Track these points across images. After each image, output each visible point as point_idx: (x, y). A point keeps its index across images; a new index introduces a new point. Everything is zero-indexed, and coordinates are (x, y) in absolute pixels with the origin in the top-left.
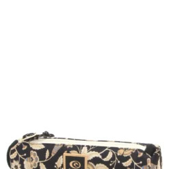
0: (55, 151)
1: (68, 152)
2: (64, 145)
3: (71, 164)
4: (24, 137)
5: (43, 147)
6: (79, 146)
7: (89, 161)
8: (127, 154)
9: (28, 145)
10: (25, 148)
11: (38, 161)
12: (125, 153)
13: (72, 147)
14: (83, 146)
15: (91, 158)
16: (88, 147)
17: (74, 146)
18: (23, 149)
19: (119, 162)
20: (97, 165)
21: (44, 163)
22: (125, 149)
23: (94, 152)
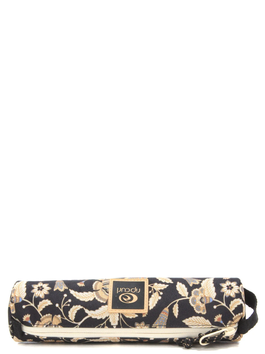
8: (46, 318)
10: (218, 318)
11: (190, 299)
12: (50, 319)
13: (137, 324)
14: (118, 326)
16: (109, 325)
18: (220, 316)
19: (57, 305)
20: (91, 299)
22: (50, 325)
23: (99, 318)
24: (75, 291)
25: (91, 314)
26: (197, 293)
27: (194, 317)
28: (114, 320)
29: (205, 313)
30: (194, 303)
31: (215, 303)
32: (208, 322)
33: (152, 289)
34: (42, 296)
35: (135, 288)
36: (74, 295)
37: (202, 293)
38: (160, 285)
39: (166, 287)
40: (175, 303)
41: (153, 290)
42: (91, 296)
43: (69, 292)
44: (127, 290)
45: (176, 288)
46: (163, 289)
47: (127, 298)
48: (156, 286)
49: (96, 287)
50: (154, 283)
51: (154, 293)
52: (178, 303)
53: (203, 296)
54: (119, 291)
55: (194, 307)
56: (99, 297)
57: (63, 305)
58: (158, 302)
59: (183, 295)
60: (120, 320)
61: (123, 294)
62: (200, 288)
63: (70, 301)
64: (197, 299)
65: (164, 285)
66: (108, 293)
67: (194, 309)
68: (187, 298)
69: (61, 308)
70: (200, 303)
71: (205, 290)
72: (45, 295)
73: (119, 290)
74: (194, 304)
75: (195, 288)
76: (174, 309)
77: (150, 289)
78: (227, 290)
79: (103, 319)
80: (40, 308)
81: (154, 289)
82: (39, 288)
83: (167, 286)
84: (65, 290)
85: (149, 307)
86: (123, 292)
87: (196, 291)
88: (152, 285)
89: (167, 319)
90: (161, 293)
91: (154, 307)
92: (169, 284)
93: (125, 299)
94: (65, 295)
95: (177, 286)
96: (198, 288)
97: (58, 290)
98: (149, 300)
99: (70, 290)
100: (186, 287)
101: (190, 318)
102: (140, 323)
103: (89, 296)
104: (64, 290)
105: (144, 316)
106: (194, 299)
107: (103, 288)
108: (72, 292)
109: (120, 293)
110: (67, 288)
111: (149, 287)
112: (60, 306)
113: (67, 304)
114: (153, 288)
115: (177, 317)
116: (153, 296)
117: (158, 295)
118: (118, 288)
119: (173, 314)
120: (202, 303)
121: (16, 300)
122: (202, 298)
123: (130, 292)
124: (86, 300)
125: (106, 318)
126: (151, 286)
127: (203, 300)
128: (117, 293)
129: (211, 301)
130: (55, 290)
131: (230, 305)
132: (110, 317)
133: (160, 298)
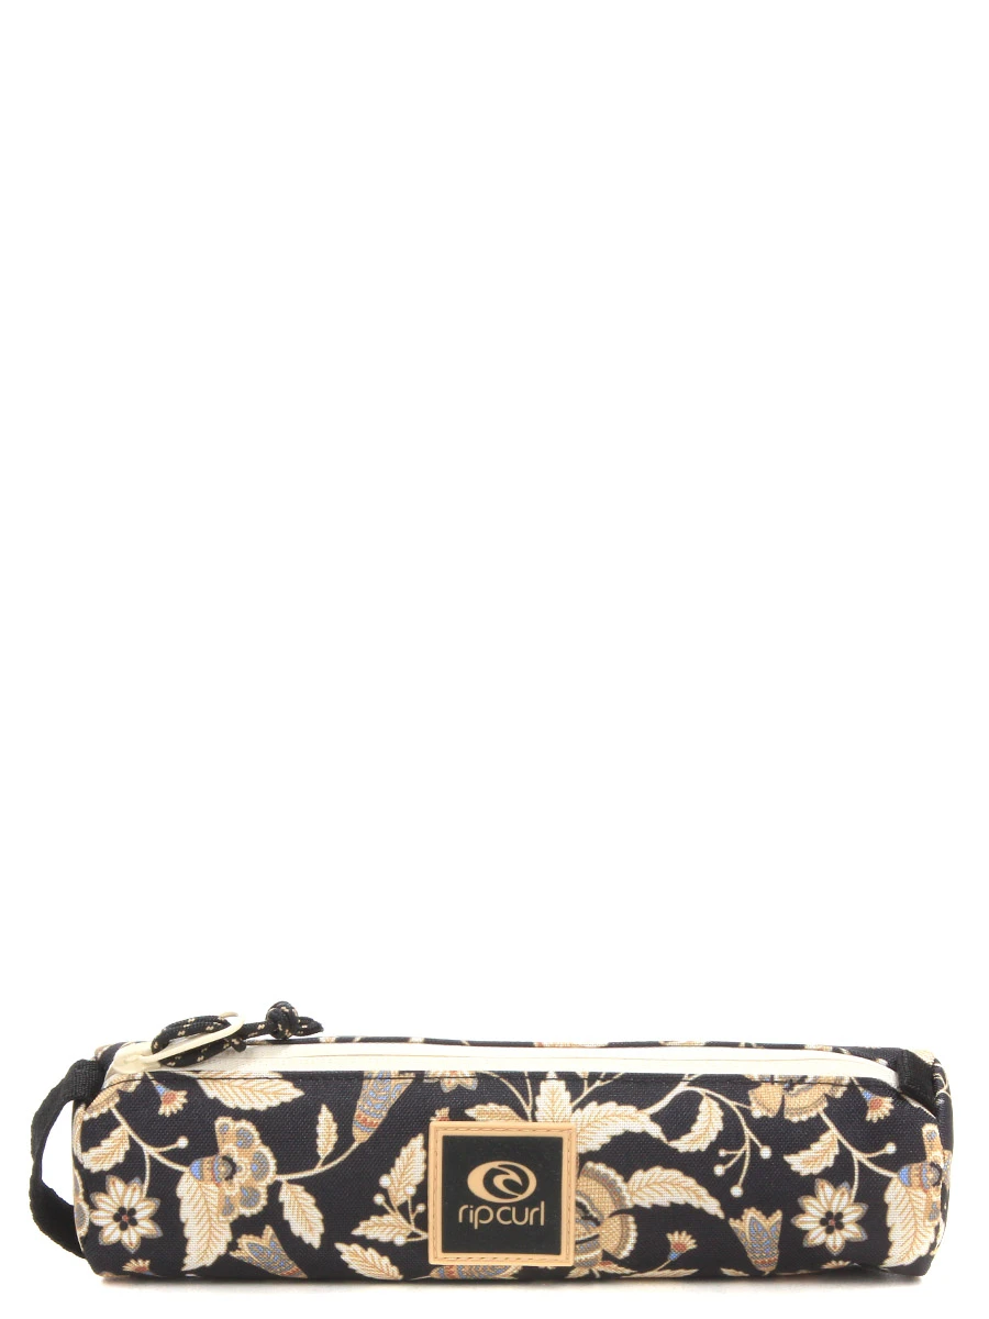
0: (371, 1112)
1: (458, 1115)
2: (420, 1075)
3: (475, 1181)
4: (163, 1041)
5: (290, 1093)
6: (516, 1078)
7: (584, 1158)
9: (190, 1085)
10: (173, 1103)
11: (272, 1176)
13: (471, 1084)
15: (597, 1141)
17: (482, 1077)
19: (766, 1153)
20: (639, 1176)
21: (310, 1185)
22: (790, 1084)
23: (611, 1106)
24: (701, 1211)
25: (638, 1120)
26: (249, 1196)
27: (261, 1106)
28: (553, 1098)
29: (220, 1122)
30: (259, 1160)
31: (184, 1157)
32: (211, 1091)
33: (416, 1220)
34: (825, 1190)
35: (476, 1227)
36: (703, 1191)
37: (228, 1198)
38: (384, 1238)
39: (363, 1224)
40: (329, 1159)
41: (412, 1217)
42: (639, 1189)
43: (723, 1207)
44: (506, 1215)
45: (326, 1221)
46: (374, 1219)
47: (508, 1183)
48: (399, 1233)
49: (624, 1225)
50: (408, 1245)
51: (406, 1203)
52: (318, 1158)
53: (225, 1184)
54: (537, 1209)
55: (258, 1141)
56: (610, 1186)
57: (744, 1156)
58: (393, 1165)
59: (299, 1188)
60: (530, 1098)
61: (521, 1197)
62: (235, 1216)
63: (719, 1170)
64: (249, 1173)
65: (371, 1235)
66: (579, 1205)
67: (261, 1137)
68: (283, 1178)
69: (752, 1142)
70: (236, 1159)
71: (215, 1210)
72: (812, 1193)
73: (537, 1215)
74: (260, 1153)
75: (253, 1216)
76: (334, 1138)
77: (422, 1221)
78: (137, 1208)
79: (594, 1104)
80: (831, 1143)
81: (407, 1218)
82: (840, 1226)
83: (357, 1232)
84: (738, 1215)
85: (426, 1147)
86: (520, 1206)
87: (250, 1206)
88: (413, 1235)
89: (359, 1103)
90: (379, 1199)
91: (406, 1144)
92: (350, 1240)
93: (514, 1176)
94: (737, 1191)
95: (320, 1228)
96: (242, 1217)
97: (768, 1213)
98: (426, 1173)
99: (721, 1215)
100: (287, 1224)
101: (275, 1103)
102: (460, 1090)
103: (647, 1190)
104: (742, 1213)
105: (445, 1112)
106: (259, 1174)
107: (597, 1223)
108: (712, 1206)
109: (532, 1202)
110: (734, 1223)
111: (425, 1229)
112: (755, 1150)
113: (729, 1158)
114: (410, 1223)
115: (324, 1108)
116: (412, 1191)
117: (392, 1194)
118: (542, 1223)
119: (335, 1120)
120: (228, 1160)
121: (920, 1175)
122: (230, 1178)
123: (495, 1206)
124: (657, 1172)
125: (582, 1105)
126: (419, 1232)
127: (224, 1169)
128: (543, 1204)
129: (196, 1164)
130: (778, 1216)
131: (127, 1147)
132: (570, 1107)
133: (385, 1181)
